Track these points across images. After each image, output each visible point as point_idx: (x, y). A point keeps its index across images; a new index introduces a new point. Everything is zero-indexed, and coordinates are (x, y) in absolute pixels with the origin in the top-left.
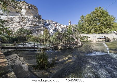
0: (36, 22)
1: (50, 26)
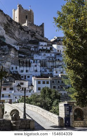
1: (36, 66)
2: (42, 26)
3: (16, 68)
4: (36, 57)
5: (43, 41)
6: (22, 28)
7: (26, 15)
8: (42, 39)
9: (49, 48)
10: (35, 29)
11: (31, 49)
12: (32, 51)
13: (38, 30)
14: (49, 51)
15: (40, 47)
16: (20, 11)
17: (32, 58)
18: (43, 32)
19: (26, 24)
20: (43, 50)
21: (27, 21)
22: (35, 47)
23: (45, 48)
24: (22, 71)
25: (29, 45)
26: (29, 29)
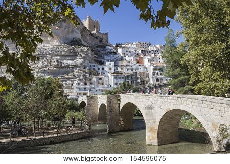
0: (61, 56)
1: (110, 64)
2: (107, 34)
3: (94, 66)
4: (106, 58)
5: (109, 46)
6: (92, 35)
7: (94, 25)
8: (108, 44)
9: (115, 51)
10: (101, 36)
11: (101, 52)
12: (102, 53)
13: (104, 37)
14: (115, 53)
15: (109, 50)
16: (89, 21)
17: (104, 59)
18: (107, 39)
19: (94, 32)
20: (111, 53)
21: (95, 29)
22: (103, 50)
23: (112, 51)
24: (99, 69)
25: (99, 49)
26: (98, 36)
